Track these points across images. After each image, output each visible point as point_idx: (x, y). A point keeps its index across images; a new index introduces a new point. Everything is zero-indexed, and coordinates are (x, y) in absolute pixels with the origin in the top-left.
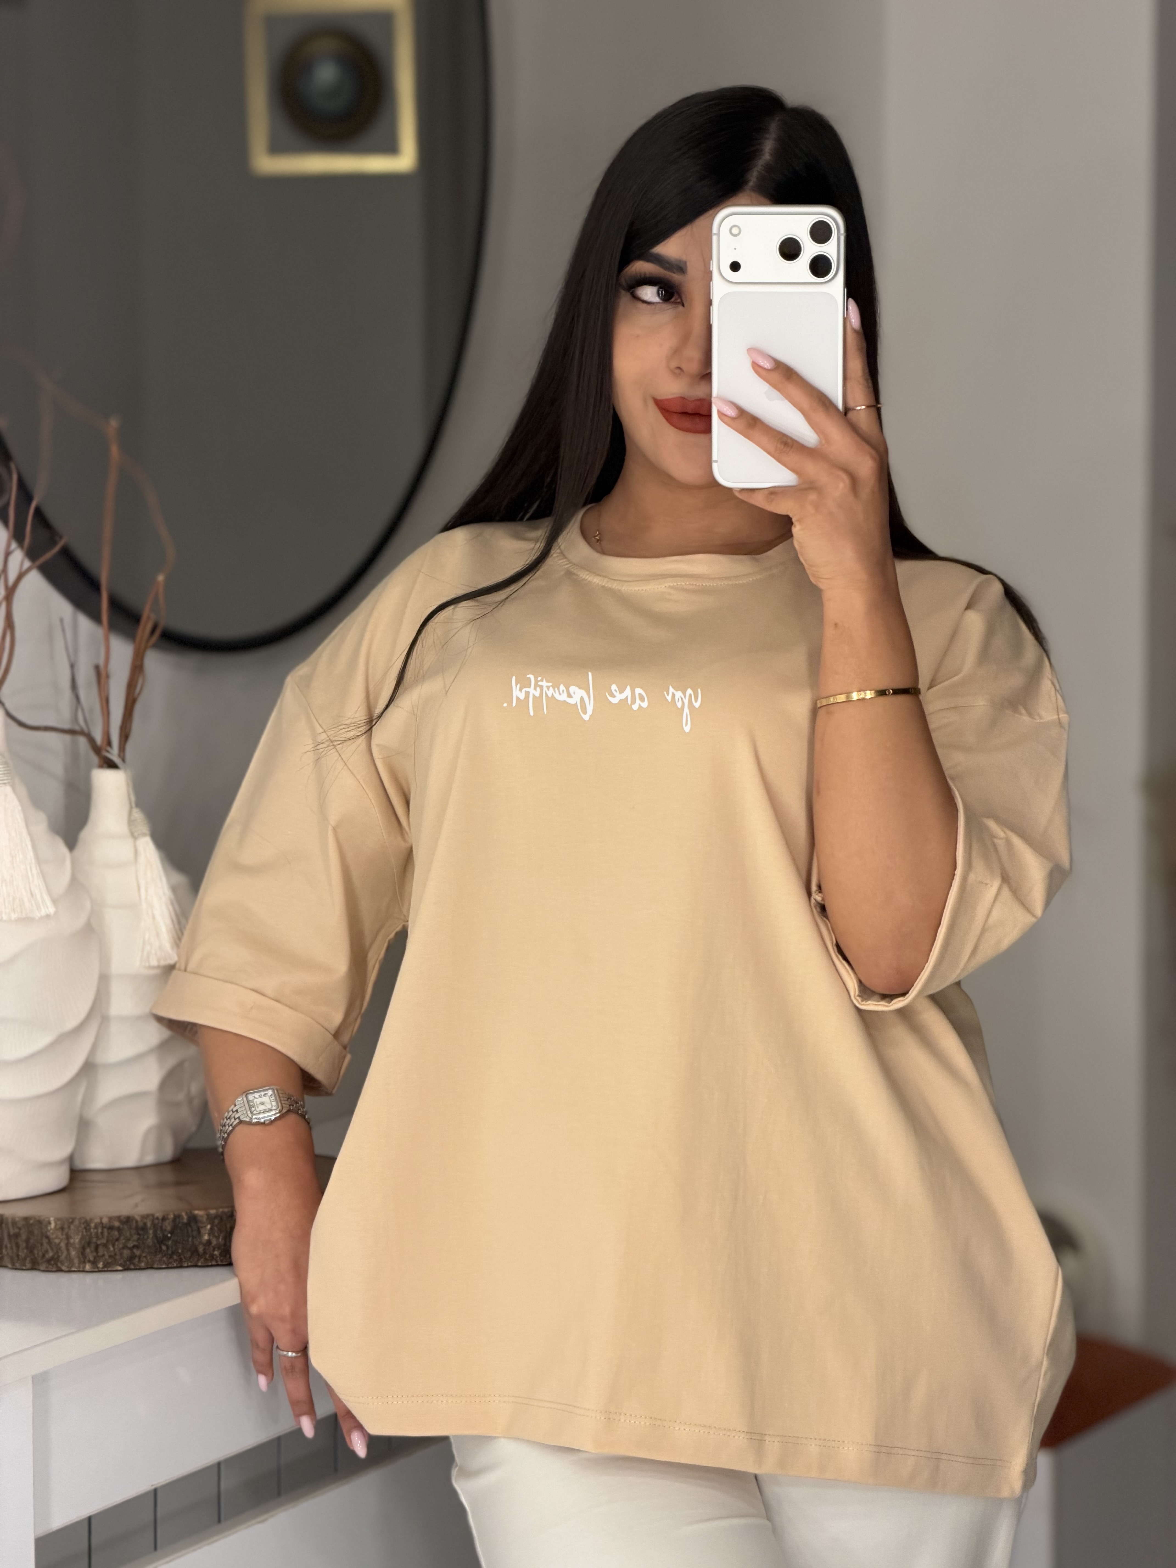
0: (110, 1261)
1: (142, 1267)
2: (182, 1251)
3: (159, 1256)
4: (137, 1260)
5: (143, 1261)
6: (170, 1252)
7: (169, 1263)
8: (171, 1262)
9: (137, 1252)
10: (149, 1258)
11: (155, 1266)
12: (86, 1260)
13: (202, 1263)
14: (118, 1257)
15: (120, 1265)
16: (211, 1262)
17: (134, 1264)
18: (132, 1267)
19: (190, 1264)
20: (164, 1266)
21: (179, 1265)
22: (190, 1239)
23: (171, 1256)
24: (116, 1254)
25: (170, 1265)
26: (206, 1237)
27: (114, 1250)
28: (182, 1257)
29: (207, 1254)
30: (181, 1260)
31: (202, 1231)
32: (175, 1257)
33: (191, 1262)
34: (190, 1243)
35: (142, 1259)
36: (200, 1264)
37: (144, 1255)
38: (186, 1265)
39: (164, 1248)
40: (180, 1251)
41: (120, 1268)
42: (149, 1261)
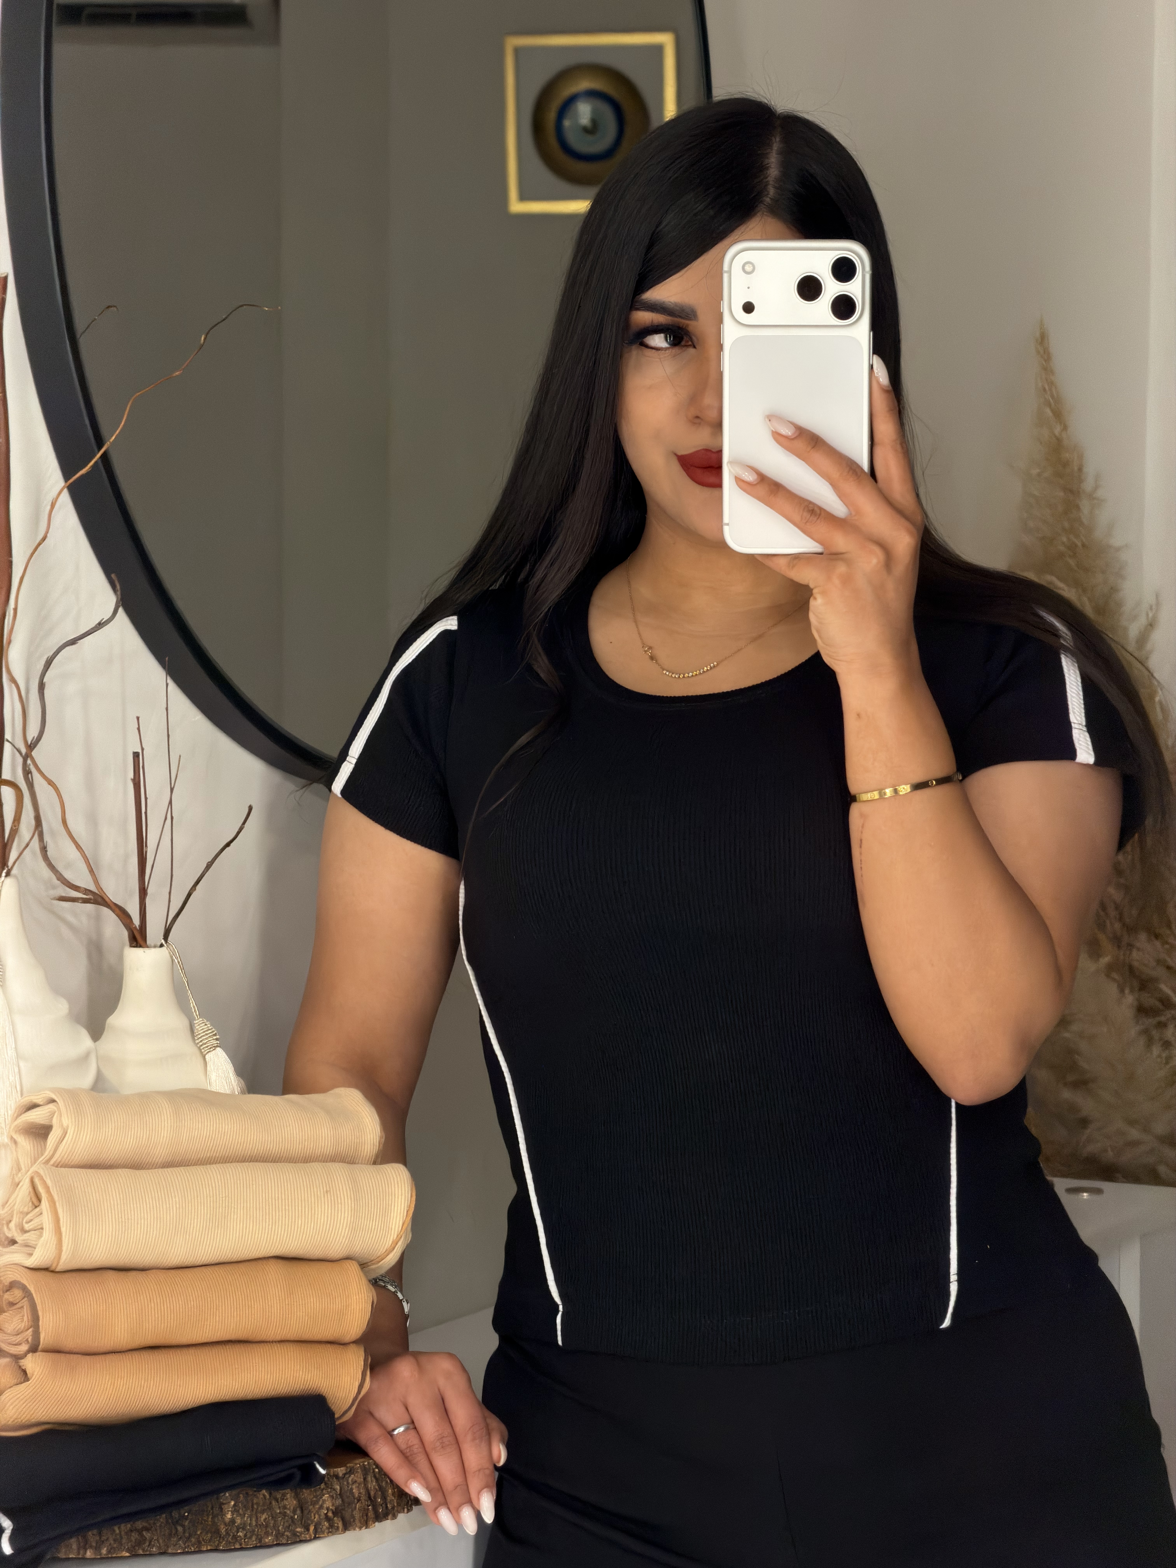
0: (115, 1546)
1: (153, 1553)
2: (201, 1533)
3: (175, 1539)
4: (147, 1544)
5: (154, 1546)
6: (187, 1535)
7: (186, 1548)
8: (189, 1546)
9: (147, 1535)
10: (161, 1541)
11: (170, 1551)
12: (87, 1546)
13: (223, 1547)
14: (124, 1541)
15: (128, 1550)
16: (234, 1546)
17: (143, 1550)
18: (141, 1552)
19: (209, 1548)
20: (179, 1551)
21: (197, 1550)
22: (210, 1519)
23: (189, 1538)
24: (121, 1538)
25: (187, 1550)
26: (229, 1516)
27: (120, 1532)
28: (201, 1539)
29: (230, 1535)
30: (199, 1542)
31: (225, 1507)
32: (193, 1540)
33: (211, 1545)
34: (210, 1523)
35: (153, 1543)
36: (221, 1548)
37: (155, 1538)
38: (205, 1549)
39: (180, 1529)
40: (199, 1533)
41: (127, 1554)
42: (162, 1545)
